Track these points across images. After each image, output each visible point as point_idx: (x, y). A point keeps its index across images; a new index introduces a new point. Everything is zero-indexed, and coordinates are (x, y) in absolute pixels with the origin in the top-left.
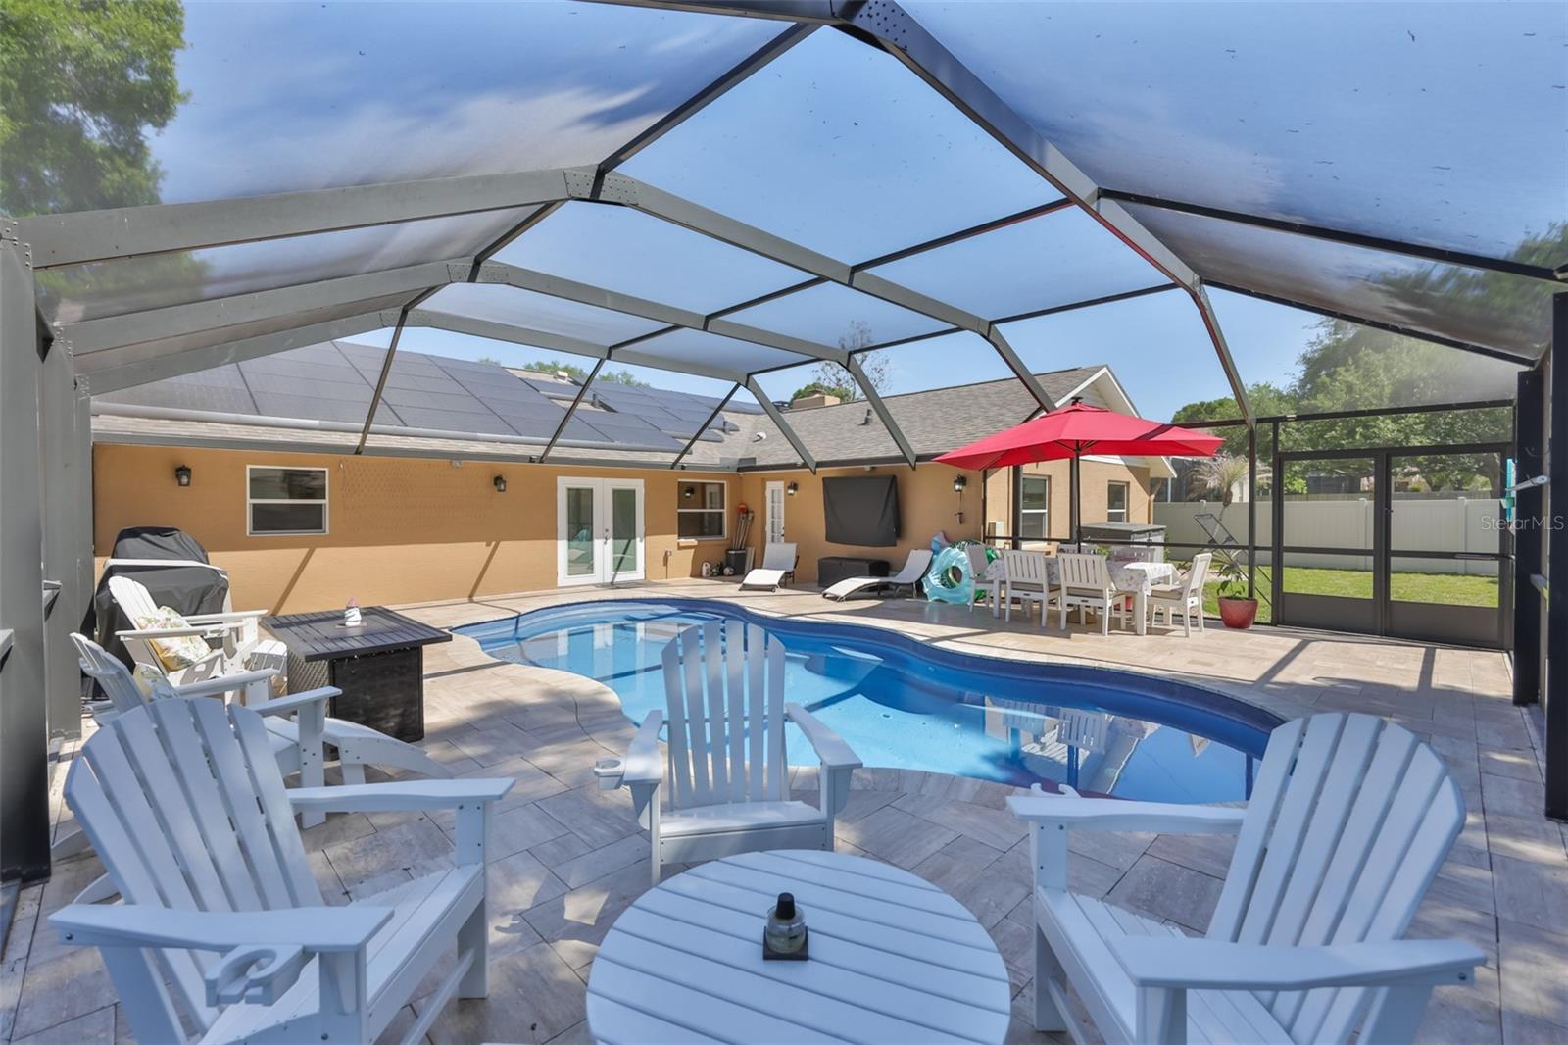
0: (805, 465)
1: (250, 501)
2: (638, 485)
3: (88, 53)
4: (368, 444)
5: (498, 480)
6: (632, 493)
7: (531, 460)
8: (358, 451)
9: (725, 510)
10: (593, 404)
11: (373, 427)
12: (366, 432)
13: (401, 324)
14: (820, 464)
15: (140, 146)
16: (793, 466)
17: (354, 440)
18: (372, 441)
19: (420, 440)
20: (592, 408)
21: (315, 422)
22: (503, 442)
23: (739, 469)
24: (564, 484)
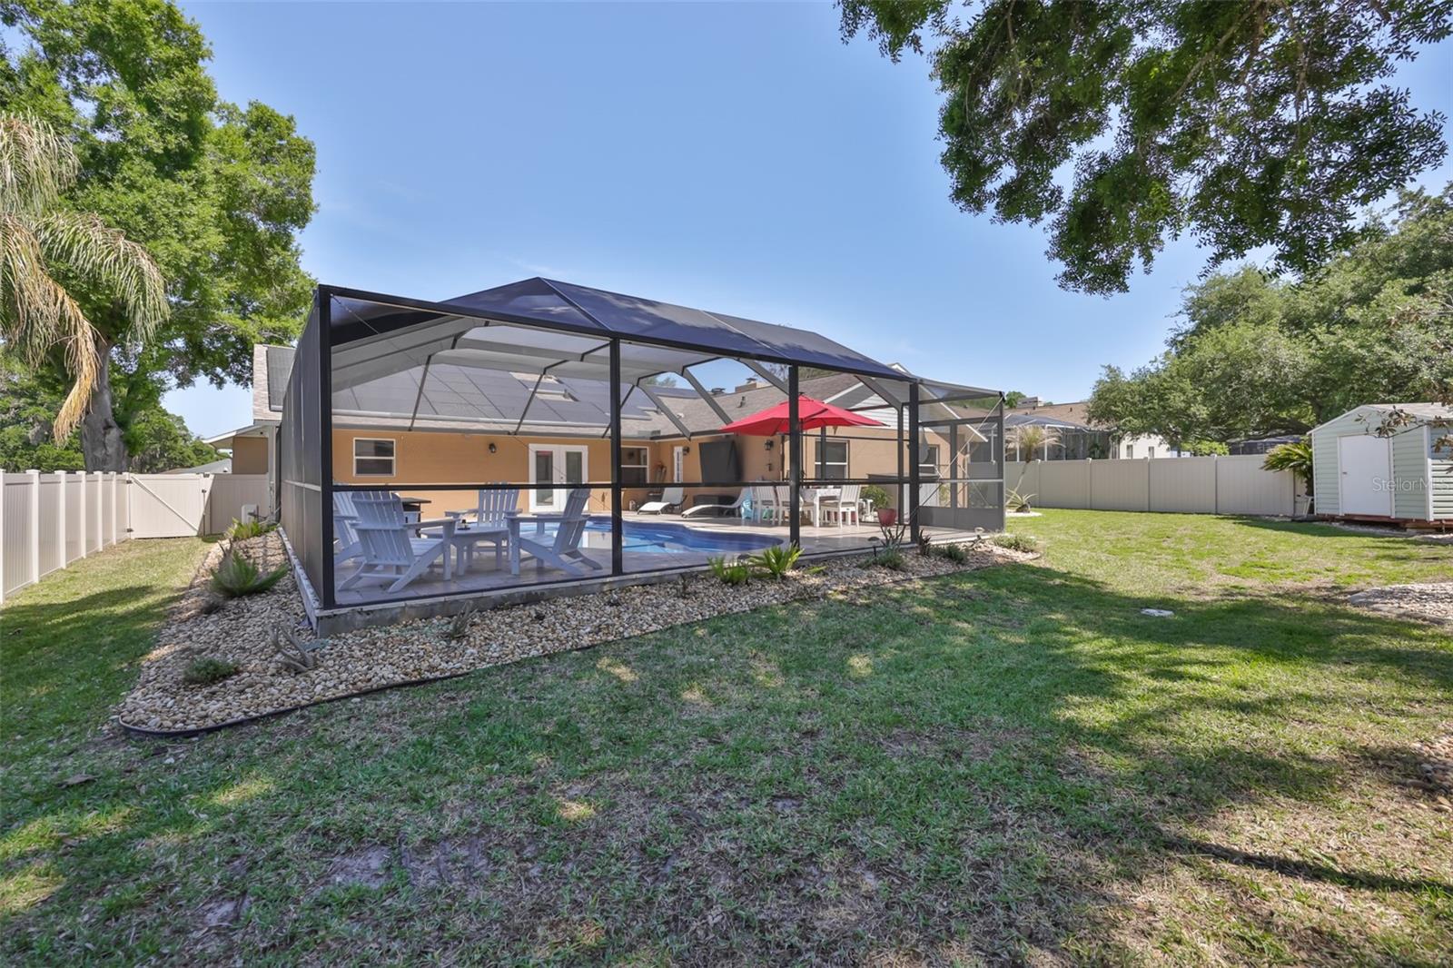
0: (684, 436)
1: (355, 458)
2: (583, 450)
3: (264, 191)
4: (415, 425)
5: (492, 446)
6: (579, 455)
7: (509, 433)
8: (410, 429)
9: (647, 467)
10: (564, 396)
11: (417, 415)
12: (414, 418)
13: (428, 363)
14: (693, 434)
15: (289, 236)
16: (678, 436)
17: (408, 423)
18: (417, 424)
19: (445, 423)
20: (563, 399)
21: (388, 414)
22: (494, 423)
23: (652, 438)
24: (534, 448)
